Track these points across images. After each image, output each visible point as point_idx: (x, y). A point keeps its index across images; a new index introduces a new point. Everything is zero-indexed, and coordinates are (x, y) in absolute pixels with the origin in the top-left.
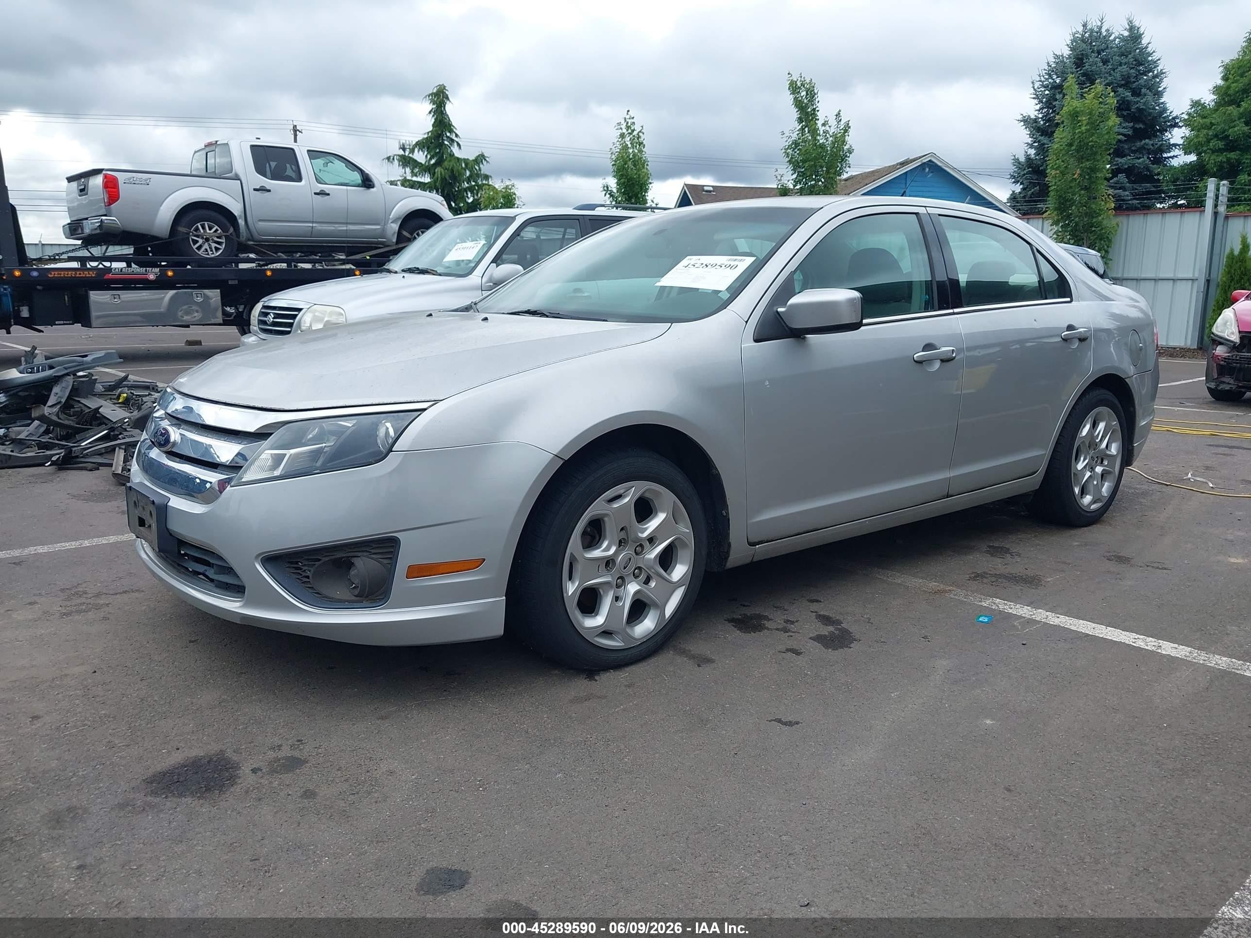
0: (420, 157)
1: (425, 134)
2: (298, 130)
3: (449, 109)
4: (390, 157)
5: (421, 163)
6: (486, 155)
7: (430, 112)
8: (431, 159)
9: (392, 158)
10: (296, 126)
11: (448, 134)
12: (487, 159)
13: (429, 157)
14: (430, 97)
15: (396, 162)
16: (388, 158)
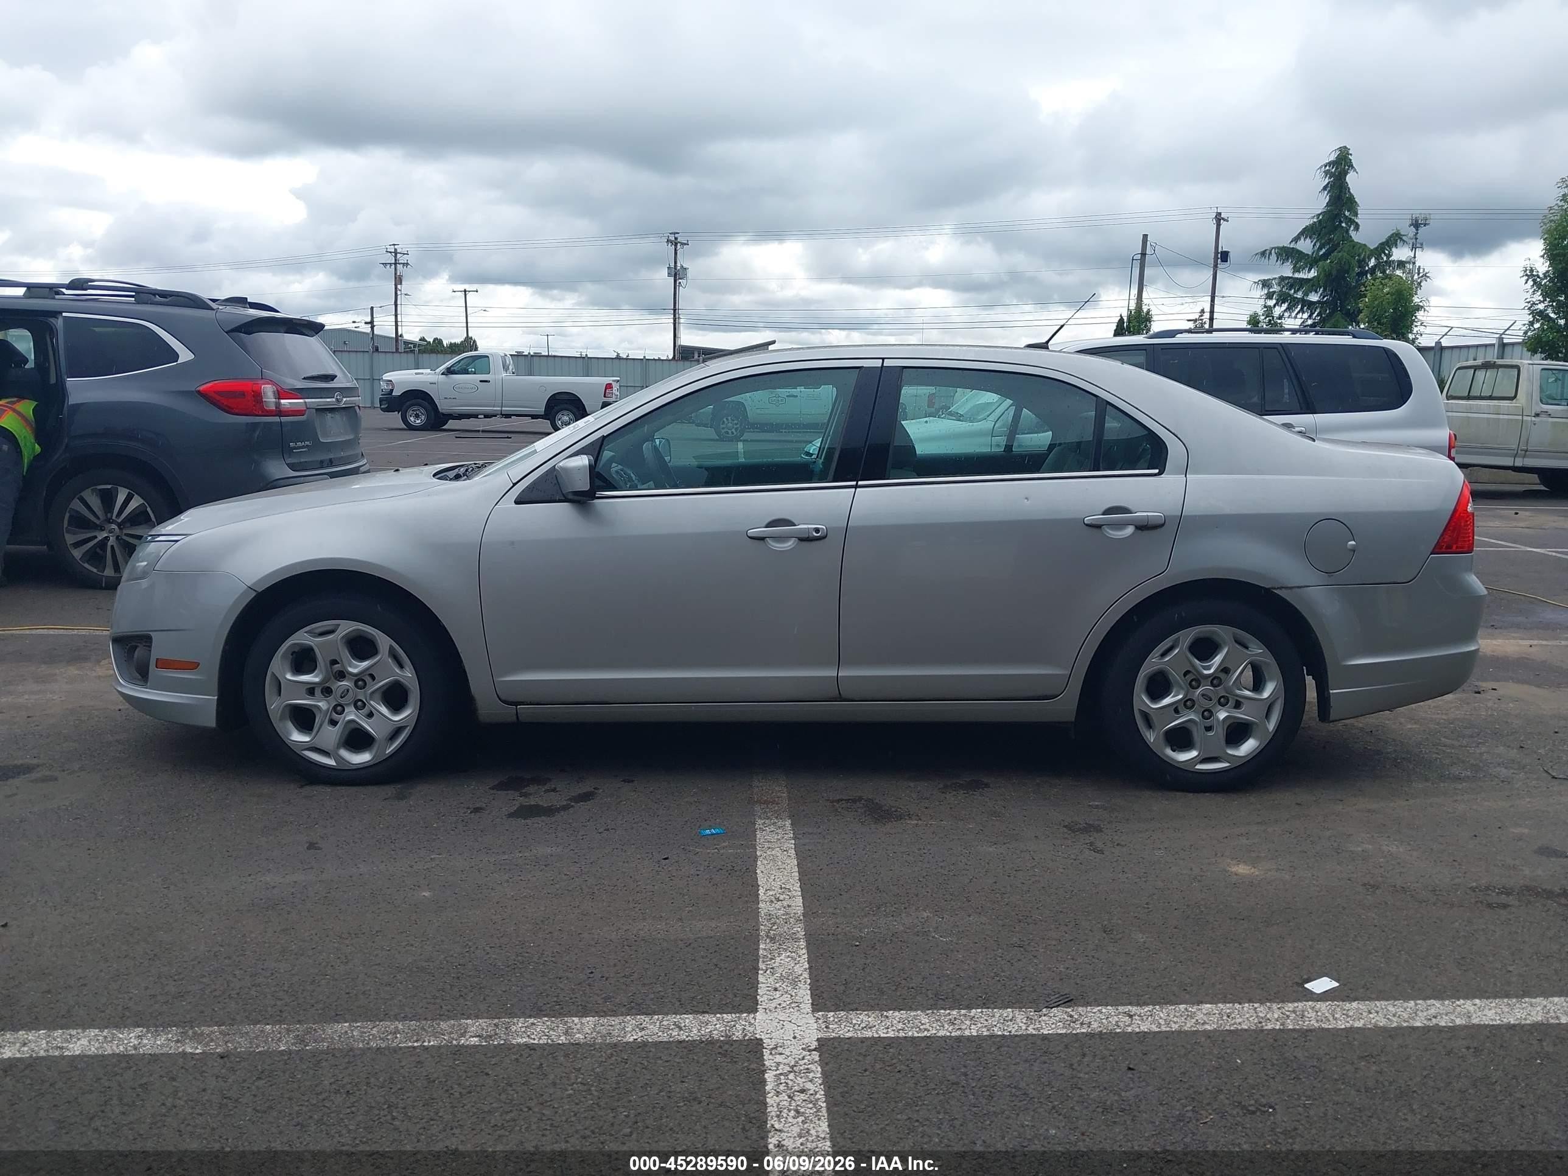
0: (1306, 246)
1: (1313, 217)
2: (1223, 219)
3: (1350, 178)
4: (1266, 250)
5: (1308, 255)
6: (1402, 233)
7: (1325, 188)
8: (1320, 248)
9: (1268, 252)
10: (1220, 214)
11: (1347, 213)
12: (1404, 238)
13: (1318, 245)
14: (1327, 168)
15: (1274, 257)
16: (1263, 253)
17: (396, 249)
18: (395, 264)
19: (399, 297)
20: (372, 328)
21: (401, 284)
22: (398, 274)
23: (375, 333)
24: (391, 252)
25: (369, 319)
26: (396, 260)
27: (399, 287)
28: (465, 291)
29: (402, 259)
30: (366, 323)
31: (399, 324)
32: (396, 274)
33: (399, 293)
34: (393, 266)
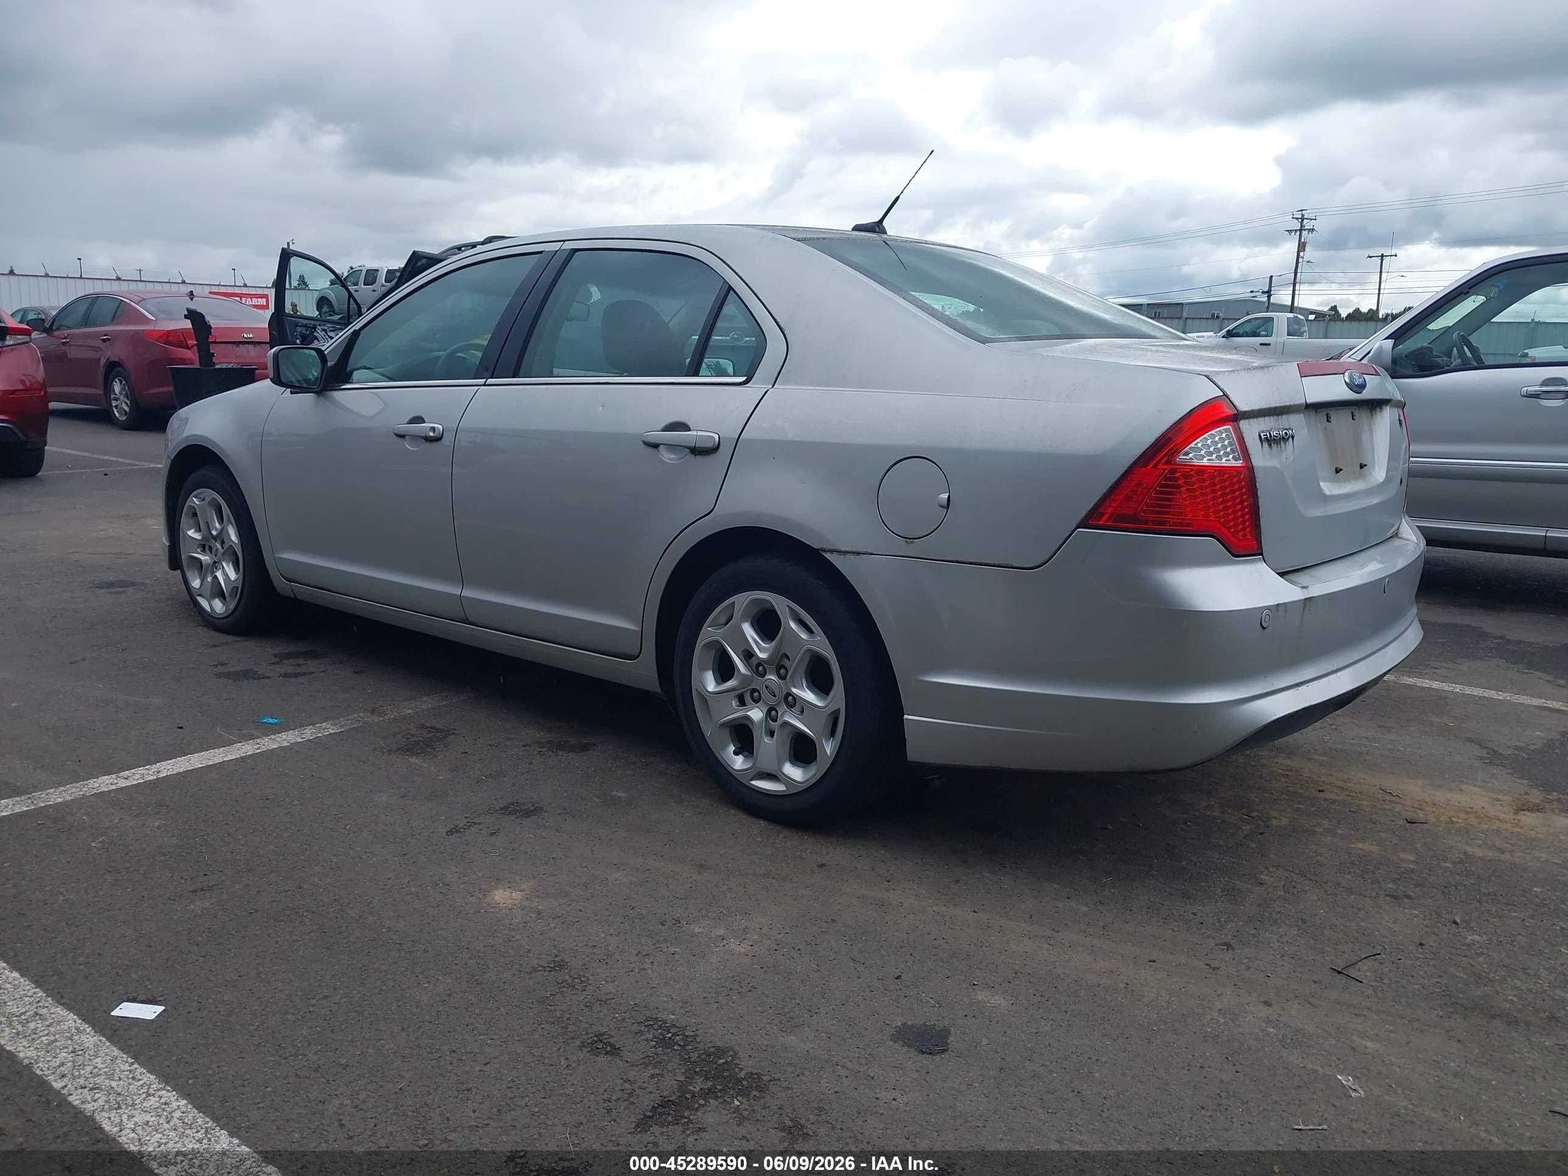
17: (1303, 215)
18: (1301, 230)
19: (1300, 265)
20: (1269, 297)
21: (1304, 251)
22: (1303, 240)
23: (1271, 301)
24: (1297, 219)
25: (1266, 289)
26: (1301, 226)
27: (1301, 254)
28: (1382, 256)
29: (1308, 224)
30: (1263, 292)
31: (1297, 292)
32: (1300, 240)
33: (1300, 260)
34: (1298, 233)
